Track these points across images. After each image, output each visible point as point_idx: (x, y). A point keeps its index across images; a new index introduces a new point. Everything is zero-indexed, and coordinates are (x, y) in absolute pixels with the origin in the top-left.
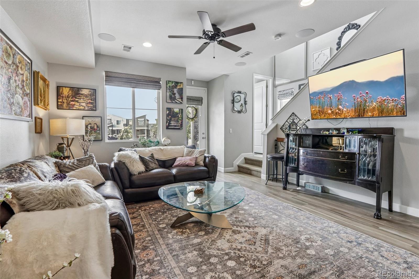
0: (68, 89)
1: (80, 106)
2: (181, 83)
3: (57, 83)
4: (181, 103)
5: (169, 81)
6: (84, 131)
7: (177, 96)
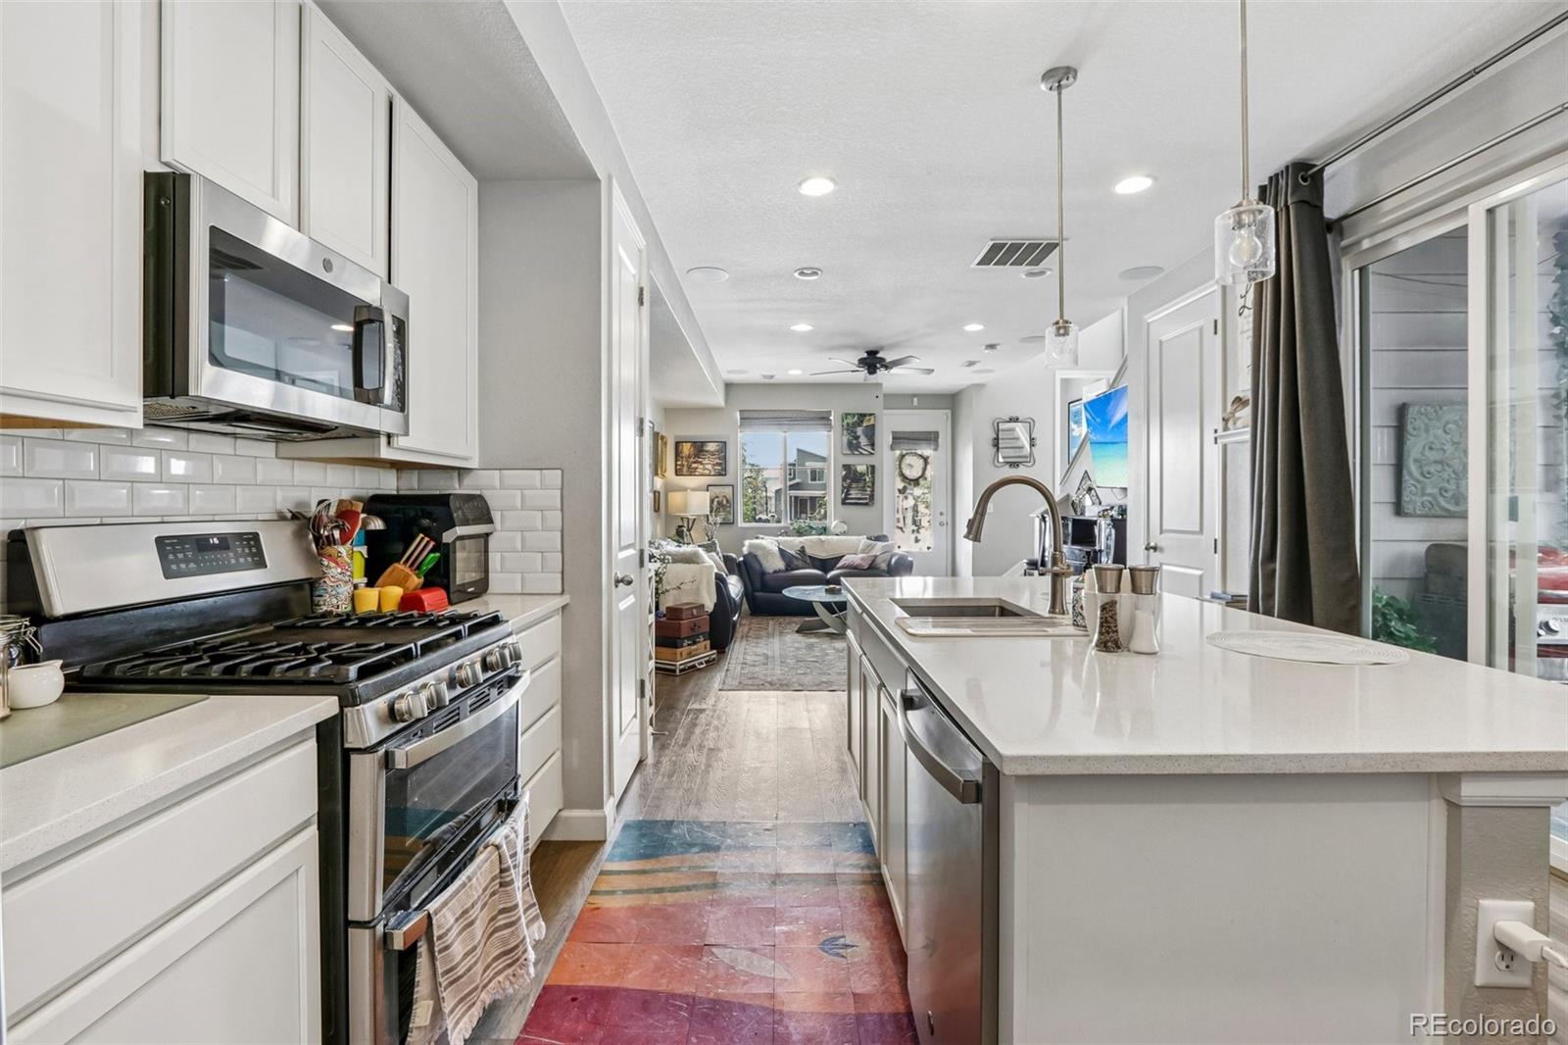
0: (689, 444)
1: (705, 469)
2: (871, 415)
3: (676, 437)
4: (872, 454)
5: (847, 414)
6: (708, 508)
7: (863, 441)
